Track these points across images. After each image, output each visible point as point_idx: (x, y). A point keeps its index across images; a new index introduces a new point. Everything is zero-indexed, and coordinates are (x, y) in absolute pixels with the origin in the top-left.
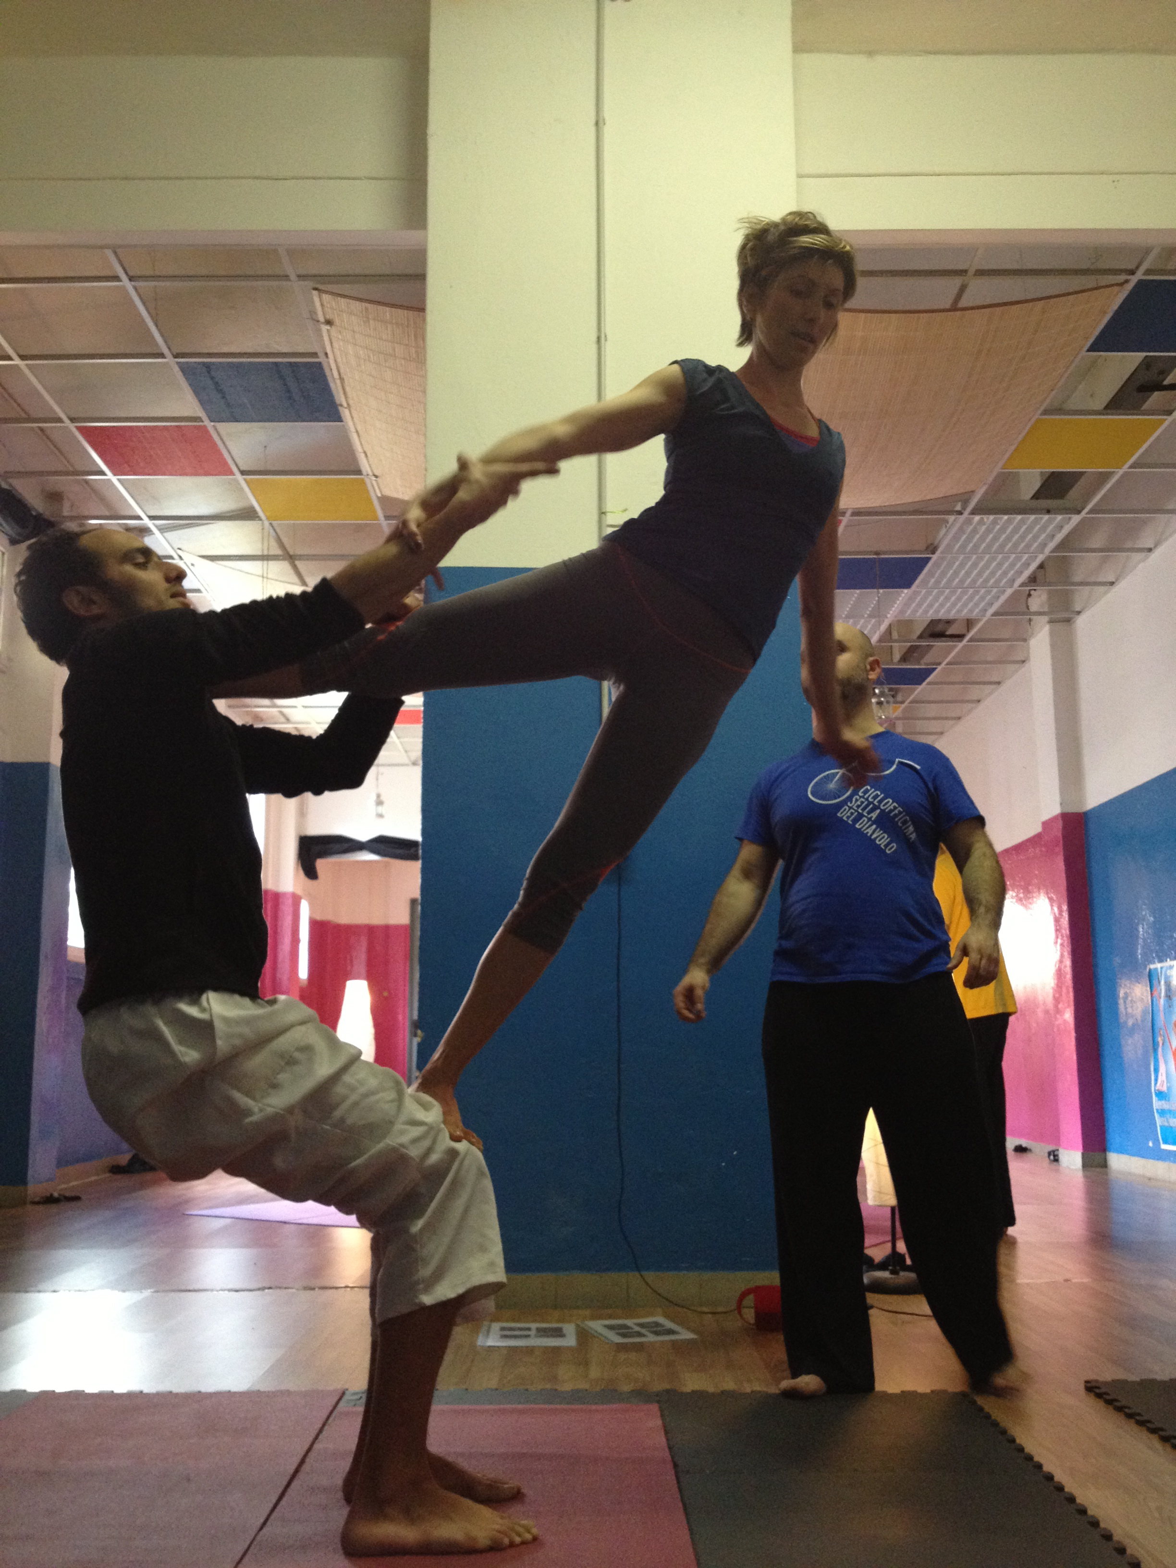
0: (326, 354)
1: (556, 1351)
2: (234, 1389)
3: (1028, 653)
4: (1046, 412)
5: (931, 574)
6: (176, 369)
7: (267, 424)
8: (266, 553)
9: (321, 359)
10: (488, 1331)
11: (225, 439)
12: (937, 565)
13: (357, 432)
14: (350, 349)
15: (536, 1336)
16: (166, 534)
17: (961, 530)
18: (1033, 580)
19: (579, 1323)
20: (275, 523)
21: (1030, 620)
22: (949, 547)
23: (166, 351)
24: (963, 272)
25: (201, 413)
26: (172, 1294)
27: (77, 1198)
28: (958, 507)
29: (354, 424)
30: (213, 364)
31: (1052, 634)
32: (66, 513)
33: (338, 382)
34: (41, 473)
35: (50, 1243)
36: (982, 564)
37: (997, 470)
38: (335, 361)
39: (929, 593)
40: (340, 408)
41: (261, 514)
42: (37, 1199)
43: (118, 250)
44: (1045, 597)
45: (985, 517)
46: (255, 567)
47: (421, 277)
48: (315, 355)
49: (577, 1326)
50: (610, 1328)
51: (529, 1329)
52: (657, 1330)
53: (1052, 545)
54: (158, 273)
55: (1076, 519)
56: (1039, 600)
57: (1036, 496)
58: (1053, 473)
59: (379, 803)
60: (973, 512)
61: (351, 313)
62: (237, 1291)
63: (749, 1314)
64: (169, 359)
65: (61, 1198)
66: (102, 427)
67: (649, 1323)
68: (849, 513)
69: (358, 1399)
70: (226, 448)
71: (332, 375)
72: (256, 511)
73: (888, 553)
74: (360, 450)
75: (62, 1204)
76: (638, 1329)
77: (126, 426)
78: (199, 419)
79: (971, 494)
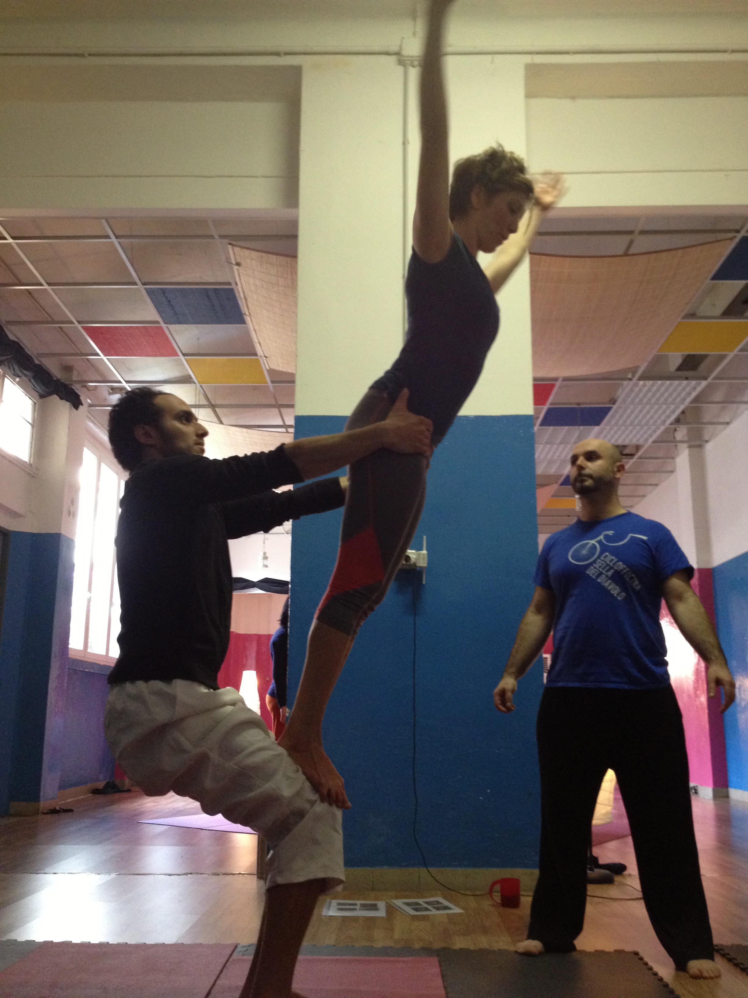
0: (236, 284)
1: (373, 920)
2: (167, 942)
3: (675, 466)
4: (684, 318)
5: (613, 417)
6: (144, 292)
7: (199, 325)
8: (197, 403)
9: (234, 286)
10: (330, 905)
11: (173, 333)
12: (616, 411)
13: (255, 330)
14: (251, 281)
15: (360, 910)
17: (632, 390)
18: (678, 421)
19: (387, 901)
20: (203, 385)
21: (676, 446)
22: (624, 400)
23: (137, 280)
24: (631, 232)
25: (158, 318)
26: (130, 876)
27: (71, 811)
28: (630, 376)
29: (253, 325)
30: (166, 289)
31: (690, 455)
32: (74, 378)
33: (244, 300)
34: (60, 355)
35: (53, 840)
36: (645, 411)
37: (654, 353)
38: (242, 287)
39: (611, 429)
40: (245, 316)
41: (195, 379)
42: (45, 811)
43: (109, 220)
44: (685, 431)
45: (646, 382)
47: (294, 237)
48: (229, 284)
49: (387, 902)
50: (408, 904)
51: (355, 905)
52: (438, 906)
53: (689, 400)
54: (134, 234)
55: (704, 383)
56: (681, 433)
57: (679, 369)
58: (689, 355)
59: (265, 558)
60: (640, 379)
61: (253, 259)
62: (170, 875)
63: (497, 897)
64: (140, 286)
65: (61, 810)
66: (97, 327)
67: (433, 902)
68: (560, 380)
69: (246, 951)
70: (174, 339)
71: (240, 296)
72: (191, 378)
73: (586, 403)
74: (257, 341)
75: (63, 815)
76: (426, 905)
77: (114, 326)
78: (158, 322)
79: (637, 368)
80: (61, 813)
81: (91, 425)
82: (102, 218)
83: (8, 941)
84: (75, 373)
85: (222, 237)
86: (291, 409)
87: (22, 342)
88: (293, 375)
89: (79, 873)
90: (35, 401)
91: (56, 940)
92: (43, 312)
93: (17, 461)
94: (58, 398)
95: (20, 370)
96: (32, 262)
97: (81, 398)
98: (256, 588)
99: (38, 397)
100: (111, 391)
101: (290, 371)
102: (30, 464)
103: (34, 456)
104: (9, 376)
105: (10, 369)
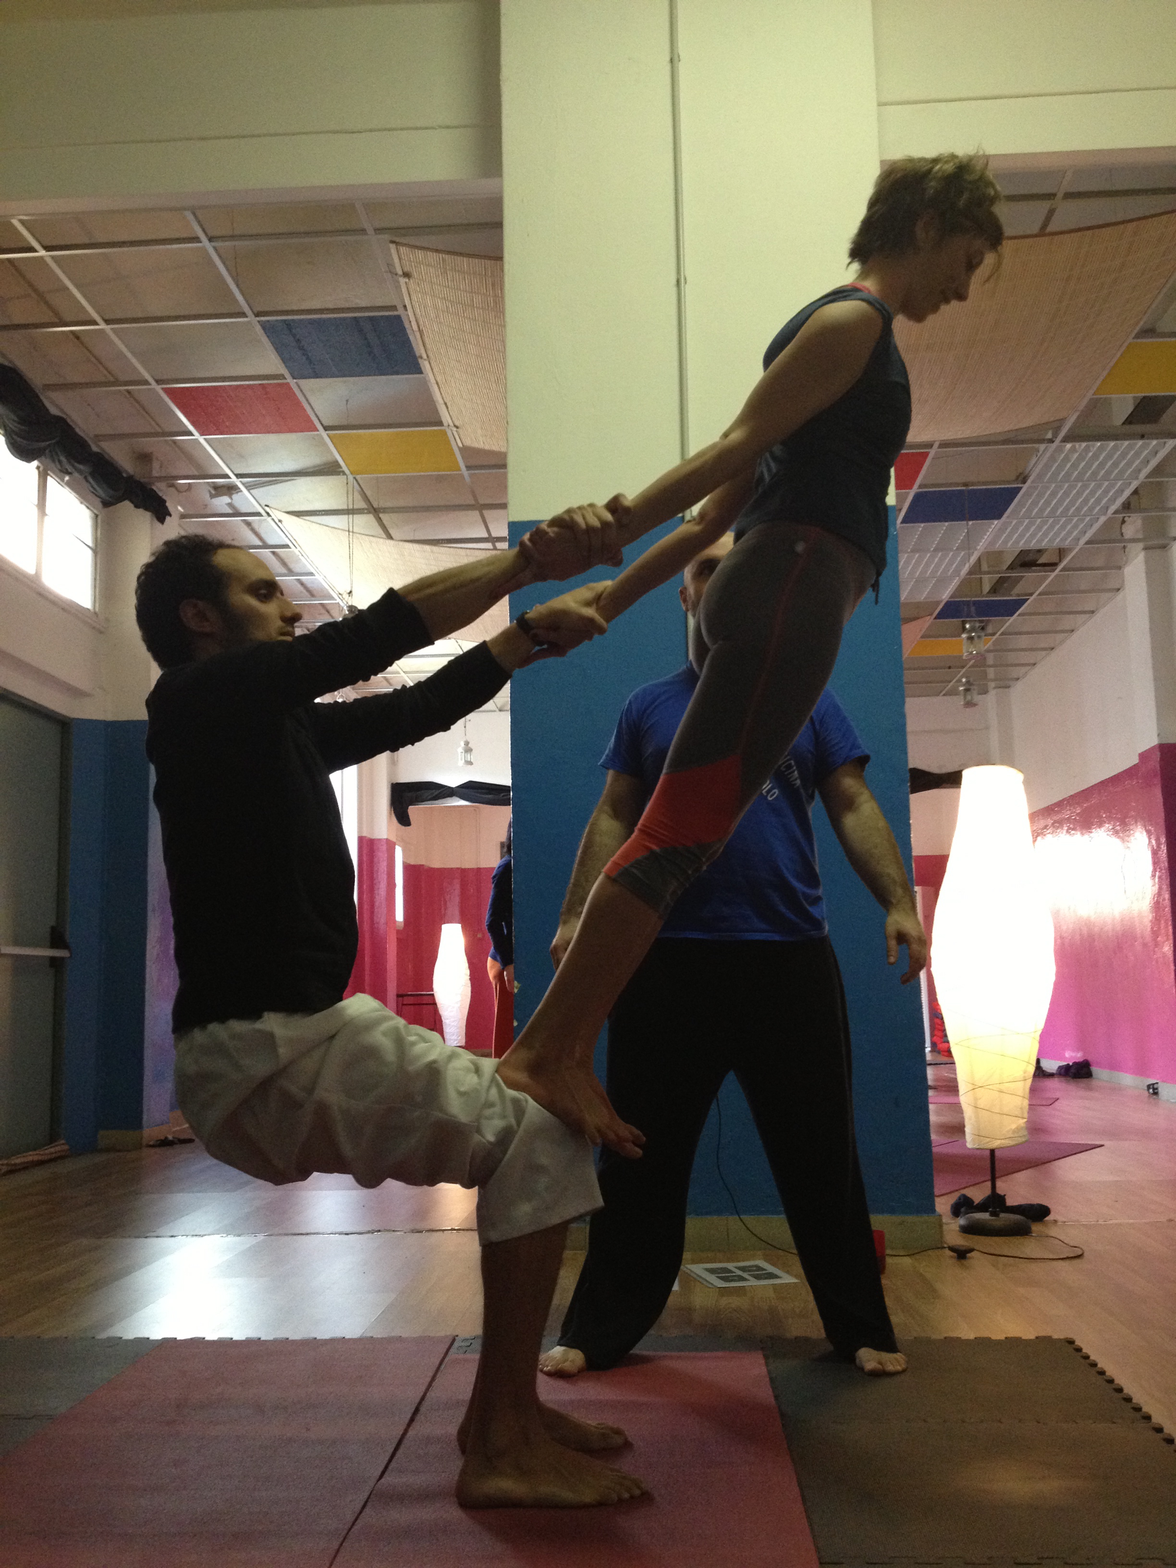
0: (405, 307)
2: (348, 1336)
3: (1123, 581)
4: (1137, 336)
5: (1021, 505)
6: (258, 329)
7: (348, 379)
8: (351, 507)
9: (400, 312)
11: (308, 396)
12: (1028, 494)
13: (437, 383)
14: (429, 301)
16: (251, 491)
17: (1053, 459)
18: (1127, 506)
20: (358, 477)
21: (1124, 547)
22: (1040, 476)
23: (246, 309)
24: (1051, 196)
25: (282, 370)
26: (286, 1238)
27: (191, 1141)
28: (1049, 435)
29: (434, 375)
30: (292, 320)
31: (1147, 562)
32: (155, 473)
33: (418, 335)
34: (131, 435)
36: (1074, 492)
37: (1088, 397)
38: (414, 313)
39: (1019, 524)
40: (420, 360)
41: (344, 468)
42: (151, 1143)
43: (197, 212)
44: (1139, 523)
45: (1077, 445)
46: (340, 521)
47: (498, 225)
48: (394, 308)
50: (712, 1271)
52: (760, 1274)
53: (1146, 471)
54: (237, 232)
55: (1170, 443)
56: (1133, 526)
57: (1129, 421)
58: (1146, 397)
59: (468, 750)
60: (1065, 440)
61: (429, 265)
62: (346, 1234)
64: (251, 318)
65: (176, 1140)
66: (187, 388)
67: (750, 1266)
68: (936, 445)
69: (469, 1346)
70: (310, 404)
71: (412, 328)
72: (339, 466)
73: (979, 483)
74: (441, 401)
75: (177, 1147)
76: (740, 1273)
77: (212, 386)
78: (282, 377)
79: (1062, 421)
80: (175, 1146)
82: (185, 209)
83: (109, 1339)
84: (156, 465)
85: (378, 231)
86: (501, 512)
87: (70, 418)
88: (503, 456)
89: (209, 1235)
90: (95, 511)
91: (181, 1336)
92: (99, 365)
93: (77, 610)
94: (132, 506)
95: (70, 462)
96: (77, 286)
97: (167, 504)
98: (455, 798)
99: (100, 505)
100: (213, 492)
101: (495, 448)
102: (95, 613)
103: (100, 599)
104: (54, 473)
105: (54, 461)
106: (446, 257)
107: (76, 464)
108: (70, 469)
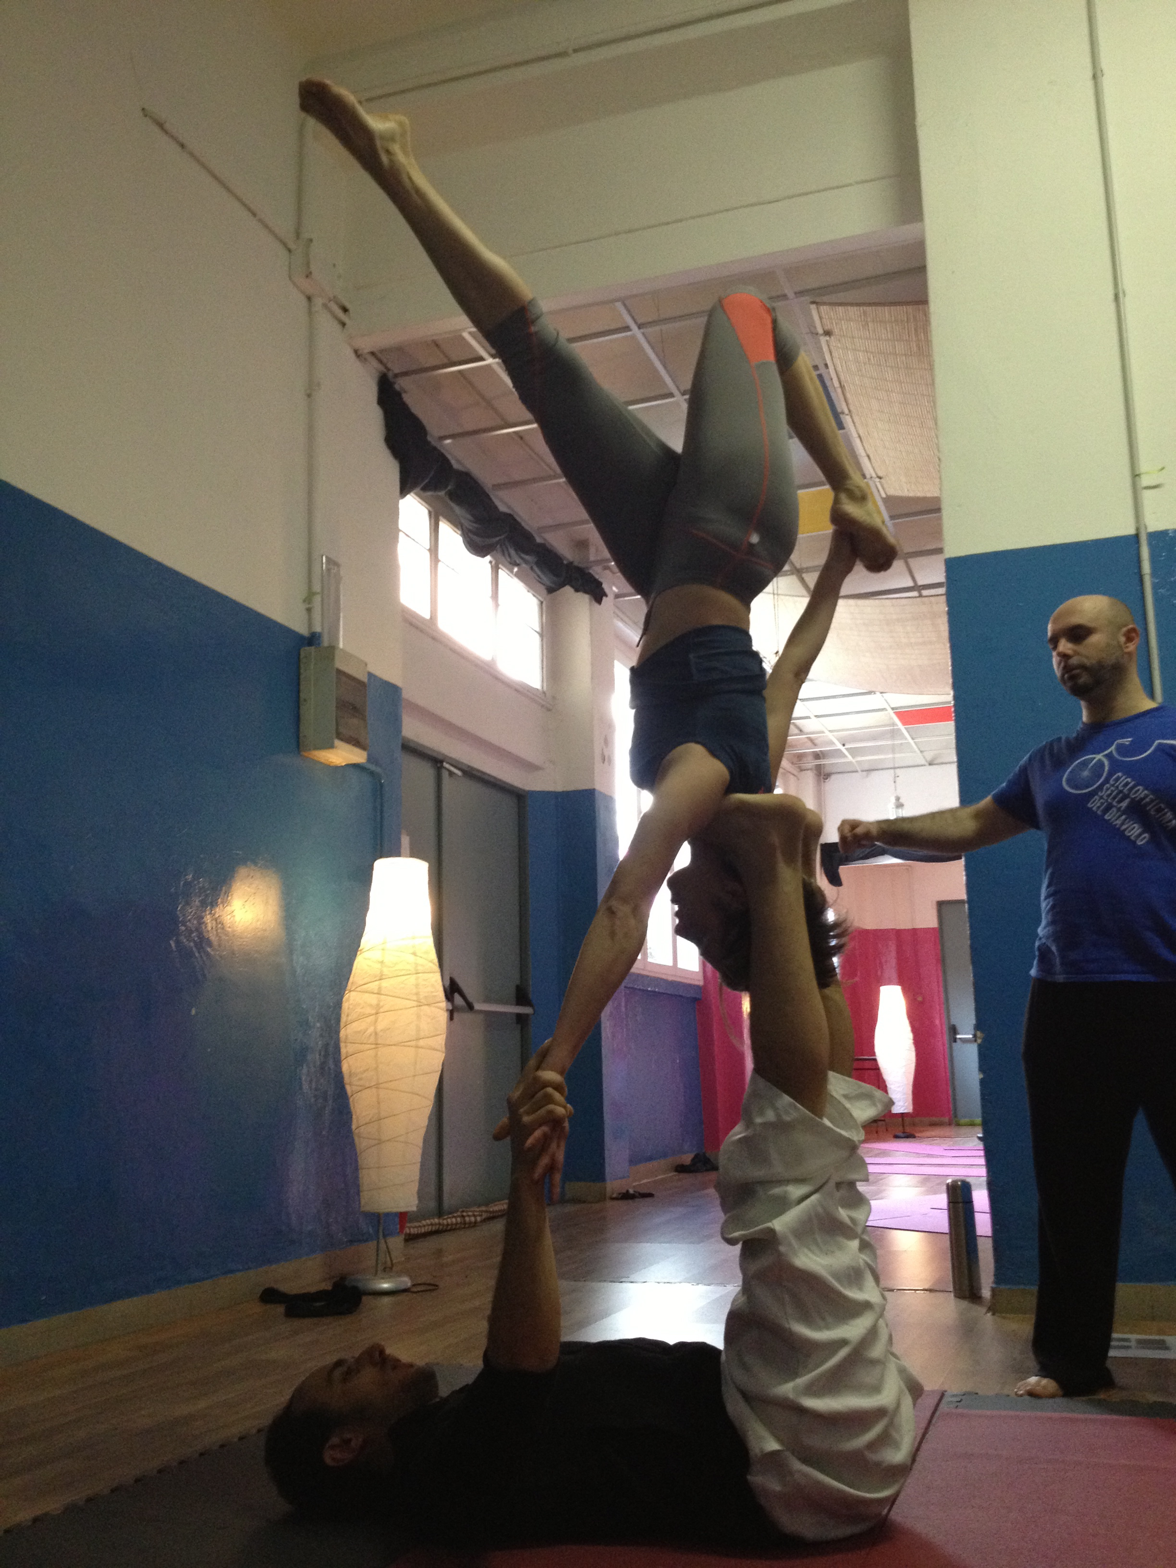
0: (826, 366)
13: (860, 437)
14: (850, 356)
23: (673, 388)
27: (650, 1195)
29: (856, 429)
32: (592, 558)
33: (839, 390)
34: (570, 525)
38: (836, 370)
40: (841, 416)
43: (627, 302)
47: (921, 270)
51: (1127, 1340)
54: (663, 316)
59: (899, 805)
61: (850, 320)
64: (678, 398)
65: (637, 1194)
69: (959, 1402)
71: (833, 385)
74: (864, 454)
75: (639, 1201)
80: (637, 1200)
81: (620, 624)
82: (617, 300)
84: (592, 549)
85: (800, 293)
87: (516, 513)
88: (937, 500)
89: (680, 1283)
90: (541, 598)
92: (539, 463)
93: (528, 691)
94: (572, 590)
95: (517, 554)
97: (603, 586)
98: (885, 856)
99: (545, 592)
101: (920, 494)
102: (544, 693)
103: (547, 681)
104: (505, 567)
105: (504, 555)
106: (868, 309)
107: (523, 555)
108: (518, 561)
